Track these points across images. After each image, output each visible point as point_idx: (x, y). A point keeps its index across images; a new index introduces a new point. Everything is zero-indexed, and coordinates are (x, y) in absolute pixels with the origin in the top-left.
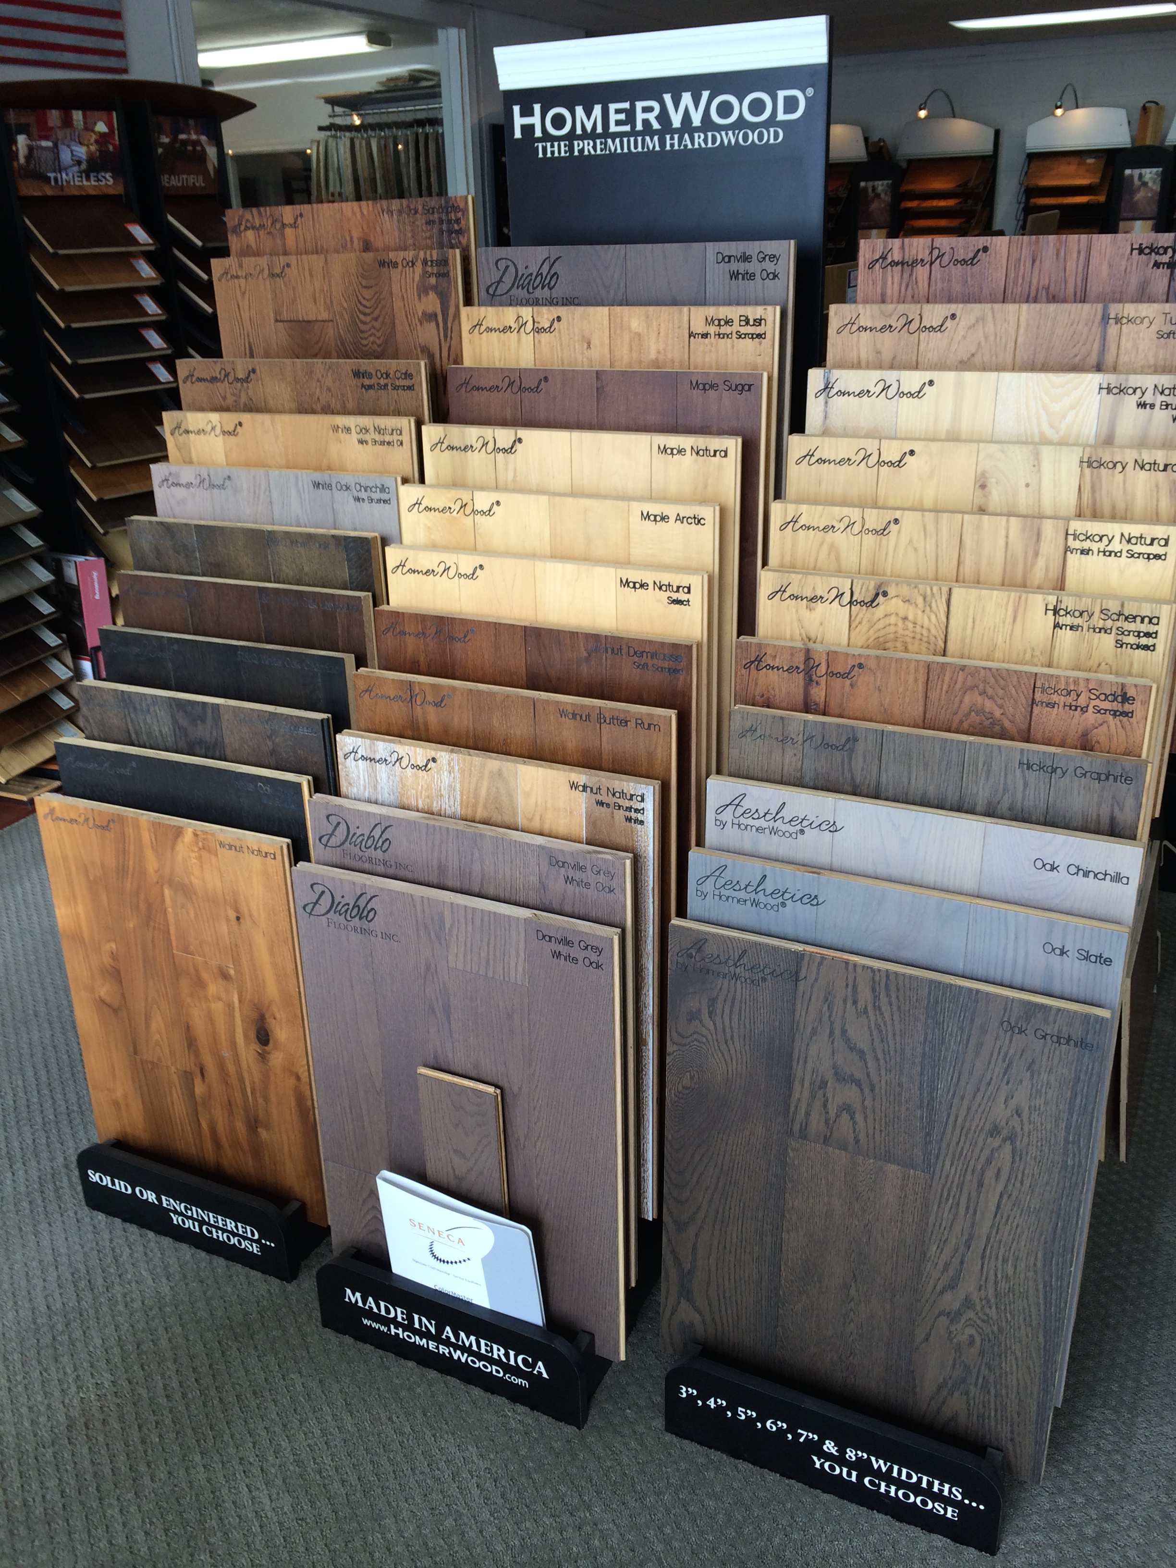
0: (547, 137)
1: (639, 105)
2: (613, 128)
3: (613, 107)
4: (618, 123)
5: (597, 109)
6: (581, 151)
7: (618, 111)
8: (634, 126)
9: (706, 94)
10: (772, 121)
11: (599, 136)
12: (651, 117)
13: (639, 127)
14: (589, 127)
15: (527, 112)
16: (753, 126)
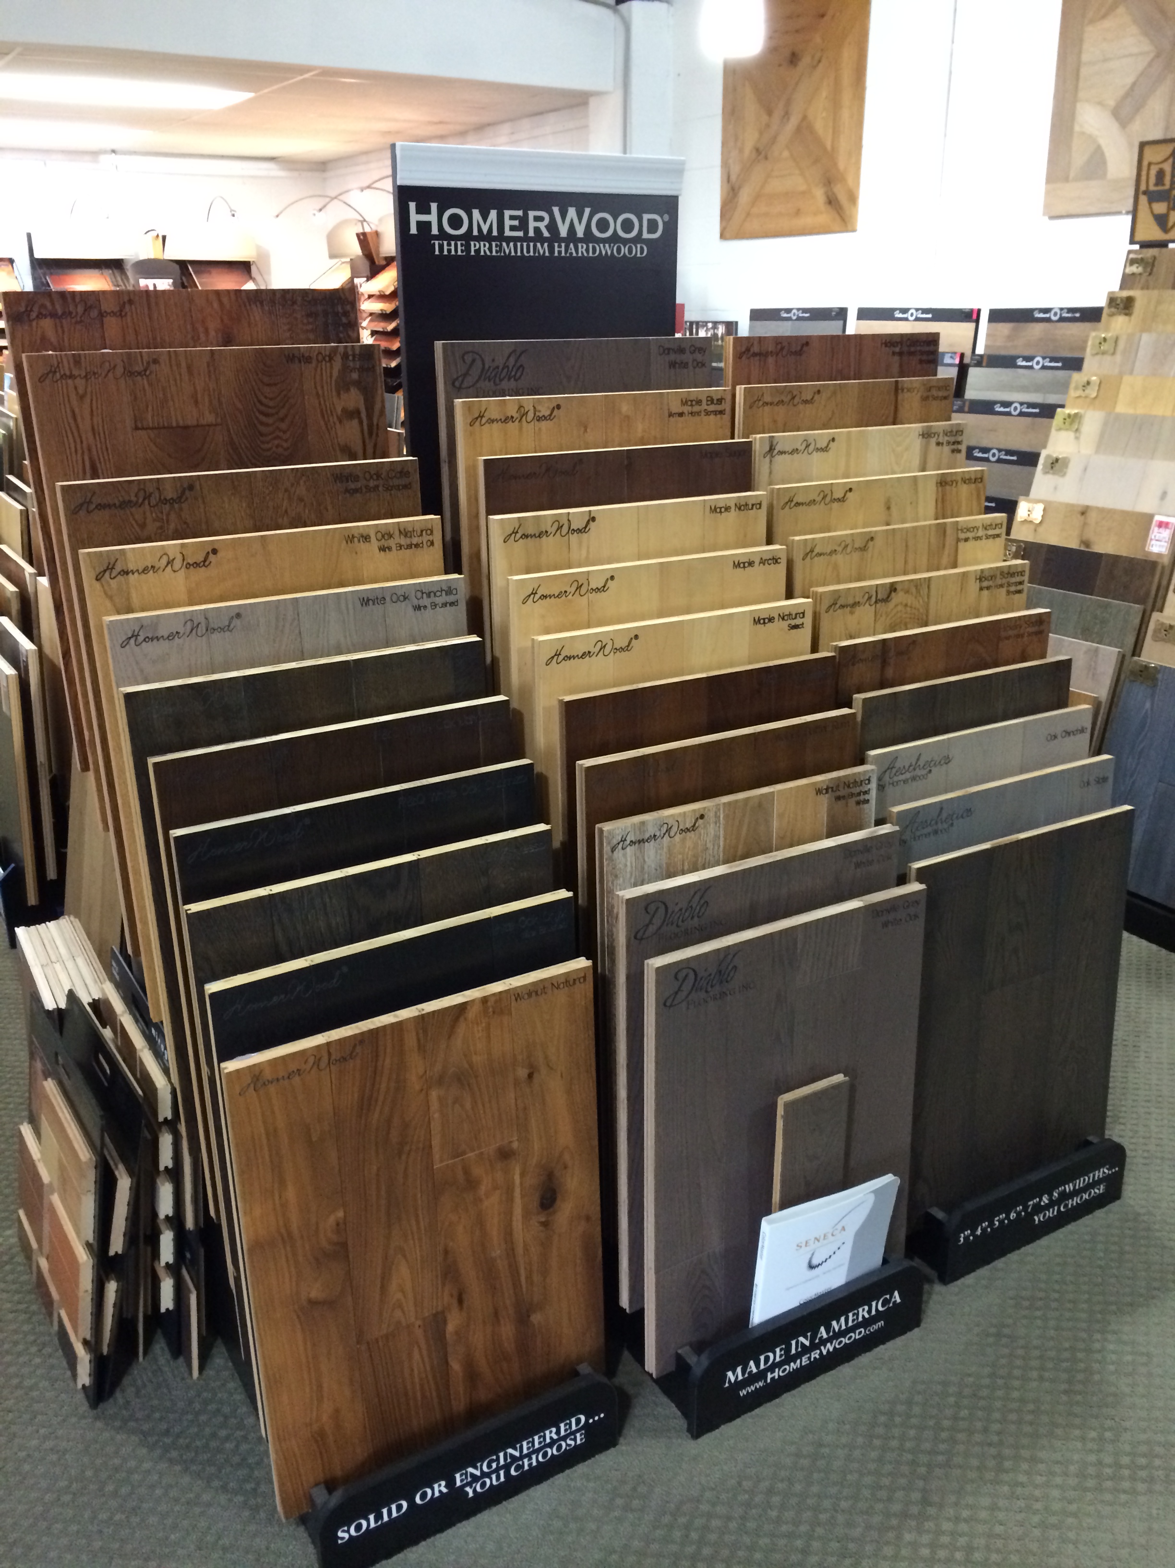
0: (443, 235)
1: (532, 214)
2: (508, 233)
3: (507, 213)
4: (513, 228)
5: (493, 214)
6: (478, 251)
7: (512, 218)
8: (526, 232)
9: (587, 211)
10: (638, 239)
11: (495, 239)
12: (542, 225)
13: (531, 233)
14: (485, 229)
15: (423, 209)
16: (625, 242)
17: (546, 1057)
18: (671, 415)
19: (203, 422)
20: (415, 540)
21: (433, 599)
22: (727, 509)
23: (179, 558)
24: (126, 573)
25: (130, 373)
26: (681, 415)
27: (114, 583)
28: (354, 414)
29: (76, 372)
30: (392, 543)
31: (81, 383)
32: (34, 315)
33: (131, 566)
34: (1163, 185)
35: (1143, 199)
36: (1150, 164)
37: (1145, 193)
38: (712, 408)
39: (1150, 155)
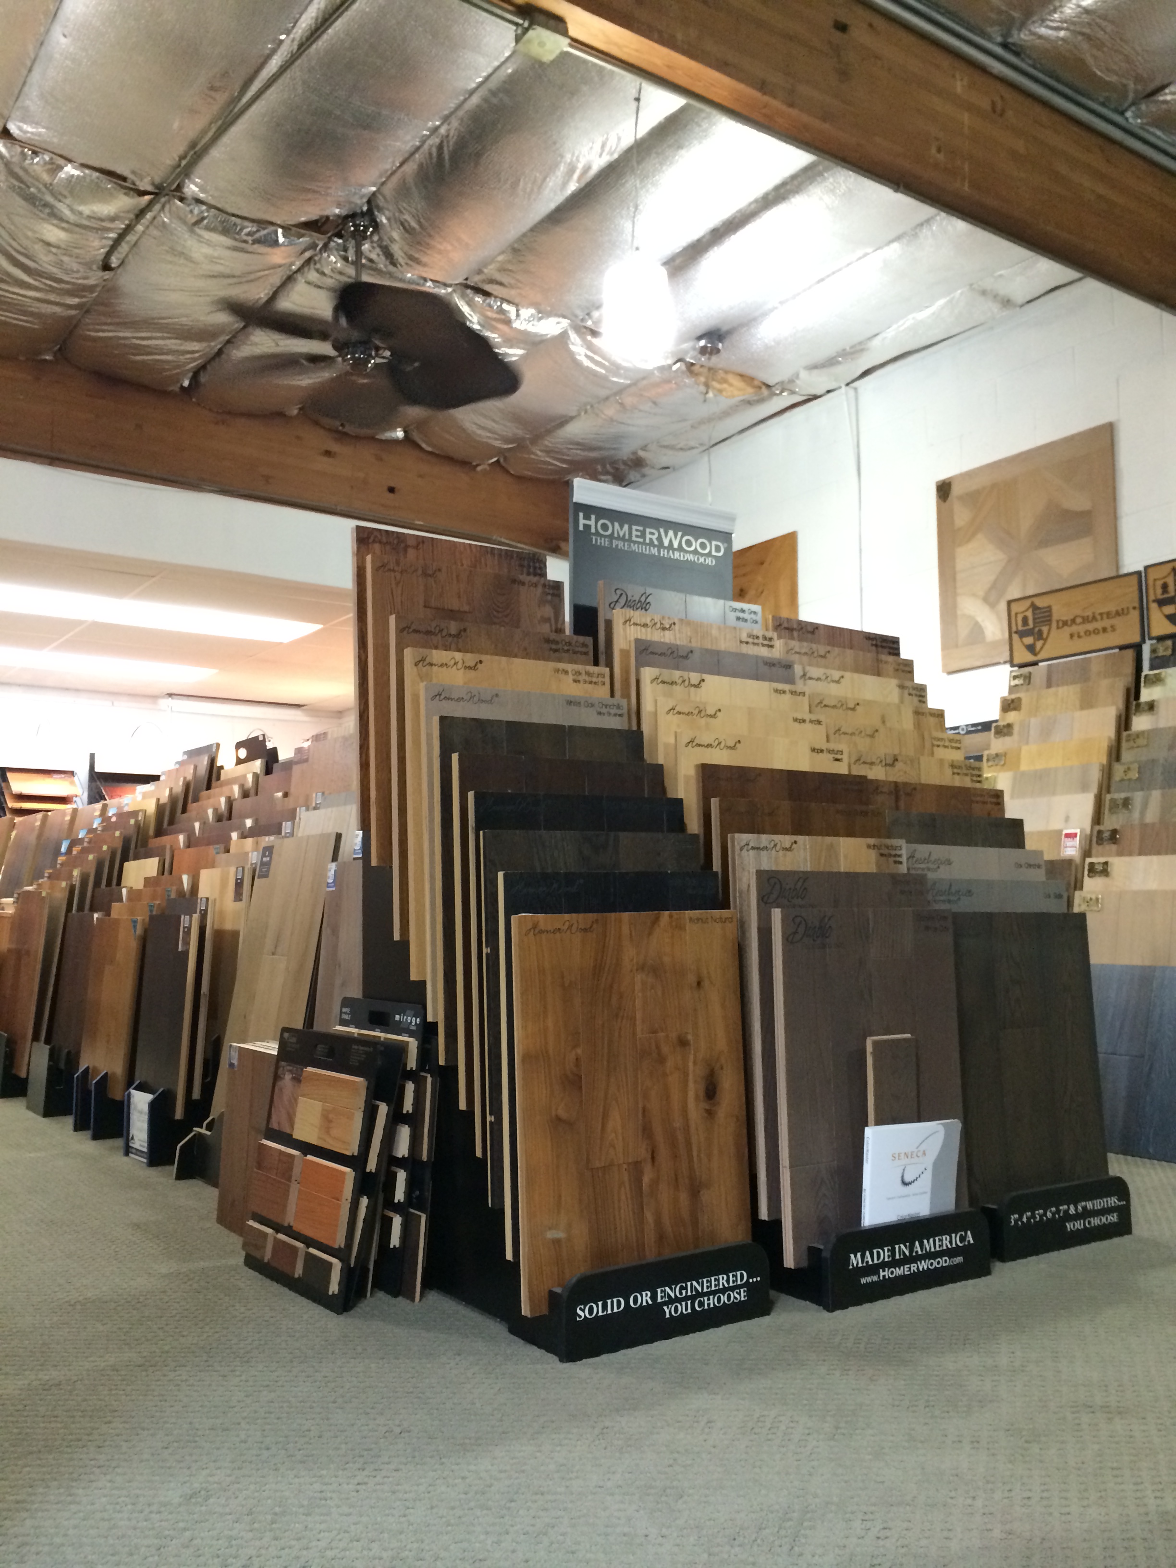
0: (597, 533)
1: (648, 530)
2: (634, 538)
3: (634, 528)
4: (637, 536)
5: (626, 527)
6: (617, 546)
7: (637, 530)
8: (645, 540)
9: (680, 534)
10: (709, 554)
11: (627, 541)
12: (654, 537)
13: (648, 541)
14: (621, 534)
15: (587, 517)
16: (702, 555)
17: (708, 973)
18: (741, 642)
19: (462, 609)
20: (594, 680)
21: (608, 709)
22: (784, 692)
23: (461, 662)
24: (431, 664)
25: (425, 574)
26: (747, 643)
27: (424, 669)
28: (548, 620)
29: (396, 568)
30: (580, 678)
31: (398, 575)
32: (371, 540)
33: (435, 662)
34: (1028, 625)
35: (1015, 637)
36: (1016, 614)
37: (1016, 632)
38: (766, 642)
39: (1015, 608)
